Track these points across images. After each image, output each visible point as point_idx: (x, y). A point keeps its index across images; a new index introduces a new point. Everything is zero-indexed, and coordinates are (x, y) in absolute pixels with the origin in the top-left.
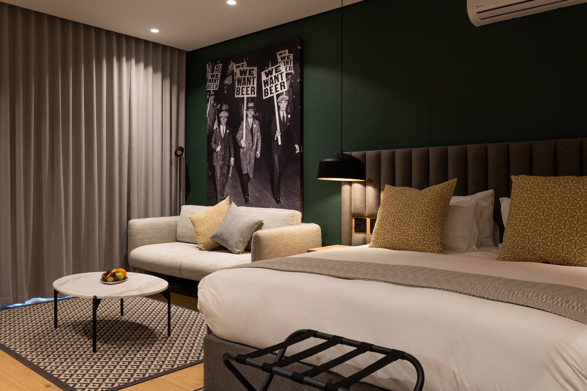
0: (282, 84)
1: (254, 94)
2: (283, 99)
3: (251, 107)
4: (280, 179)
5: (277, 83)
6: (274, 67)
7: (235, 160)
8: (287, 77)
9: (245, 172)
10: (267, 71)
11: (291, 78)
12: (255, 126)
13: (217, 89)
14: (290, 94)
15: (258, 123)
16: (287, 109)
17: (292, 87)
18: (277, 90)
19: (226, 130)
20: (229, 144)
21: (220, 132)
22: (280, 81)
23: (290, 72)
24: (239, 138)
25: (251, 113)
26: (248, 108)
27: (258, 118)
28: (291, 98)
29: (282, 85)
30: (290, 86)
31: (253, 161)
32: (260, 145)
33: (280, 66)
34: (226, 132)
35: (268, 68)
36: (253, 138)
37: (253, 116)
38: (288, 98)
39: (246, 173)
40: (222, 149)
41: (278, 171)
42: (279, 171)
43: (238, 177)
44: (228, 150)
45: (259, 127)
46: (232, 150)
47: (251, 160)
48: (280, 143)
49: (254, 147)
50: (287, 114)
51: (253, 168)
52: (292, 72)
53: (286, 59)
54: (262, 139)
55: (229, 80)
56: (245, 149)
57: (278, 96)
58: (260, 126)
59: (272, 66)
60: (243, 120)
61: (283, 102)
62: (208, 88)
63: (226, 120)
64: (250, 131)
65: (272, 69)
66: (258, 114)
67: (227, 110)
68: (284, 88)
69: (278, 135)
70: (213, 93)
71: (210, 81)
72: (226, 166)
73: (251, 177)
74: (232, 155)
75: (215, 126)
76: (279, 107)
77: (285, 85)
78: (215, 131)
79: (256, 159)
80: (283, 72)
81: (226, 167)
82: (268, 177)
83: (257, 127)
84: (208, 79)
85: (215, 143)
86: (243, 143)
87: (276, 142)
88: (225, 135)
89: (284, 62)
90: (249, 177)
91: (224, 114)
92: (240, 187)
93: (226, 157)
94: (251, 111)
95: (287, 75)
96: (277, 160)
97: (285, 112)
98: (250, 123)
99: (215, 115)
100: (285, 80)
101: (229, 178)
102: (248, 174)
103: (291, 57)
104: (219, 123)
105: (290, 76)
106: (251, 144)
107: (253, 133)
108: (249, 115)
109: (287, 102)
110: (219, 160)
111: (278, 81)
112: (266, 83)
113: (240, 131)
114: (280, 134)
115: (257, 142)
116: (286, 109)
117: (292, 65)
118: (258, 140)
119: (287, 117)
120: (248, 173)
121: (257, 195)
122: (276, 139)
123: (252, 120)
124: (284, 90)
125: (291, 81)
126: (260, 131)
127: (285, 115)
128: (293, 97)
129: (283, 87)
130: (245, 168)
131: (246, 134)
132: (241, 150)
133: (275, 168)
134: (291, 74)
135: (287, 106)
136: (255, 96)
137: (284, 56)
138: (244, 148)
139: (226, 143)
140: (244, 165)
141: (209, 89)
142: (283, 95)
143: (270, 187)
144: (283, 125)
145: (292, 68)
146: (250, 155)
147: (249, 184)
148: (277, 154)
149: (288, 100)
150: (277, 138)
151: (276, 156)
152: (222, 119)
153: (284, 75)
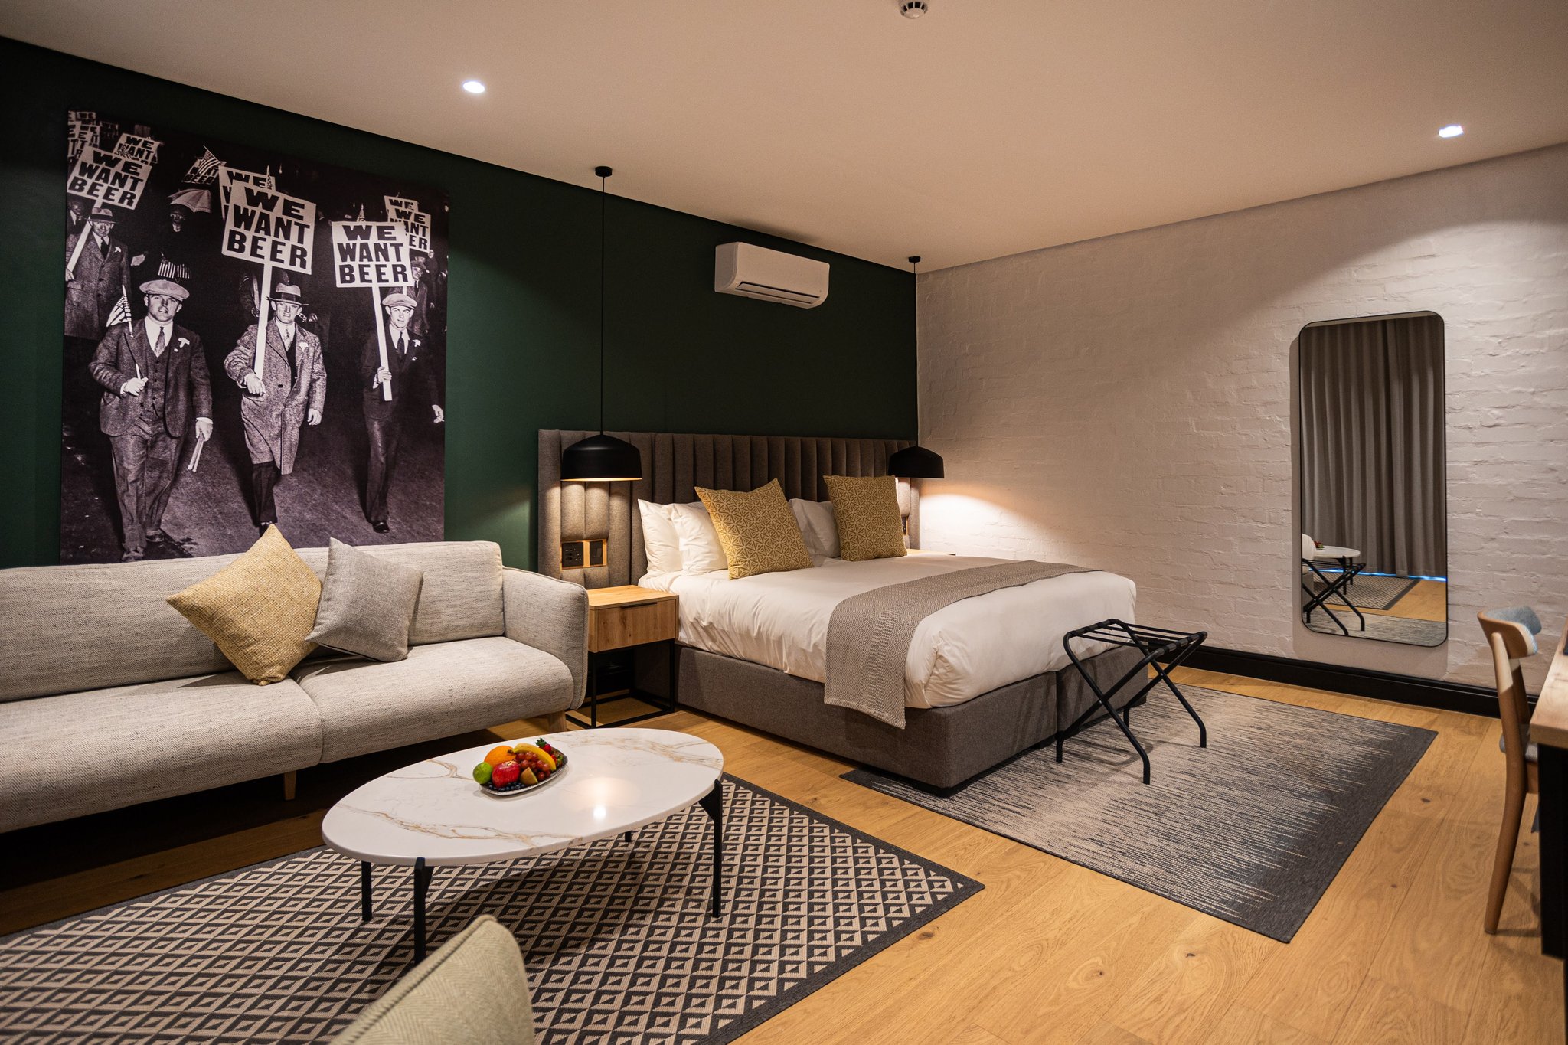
0: (399, 269)
1: (303, 265)
2: (400, 302)
3: (289, 297)
4: (387, 478)
5: (382, 261)
6: (374, 225)
7: (214, 425)
8: (412, 258)
9: (261, 458)
10: (352, 225)
11: (426, 263)
12: (302, 345)
13: (133, 208)
14: (422, 296)
15: (317, 339)
16: (412, 327)
17: (427, 284)
18: (384, 277)
19: (176, 334)
20: (189, 376)
21: (143, 338)
22: (393, 260)
23: (422, 250)
24: (238, 368)
25: (289, 312)
26: (275, 296)
27: (316, 326)
28: (424, 308)
29: (399, 272)
30: (420, 279)
31: (296, 433)
32: (324, 394)
33: (392, 228)
34: (174, 341)
35: (354, 219)
36: (294, 373)
37: (297, 320)
38: (415, 304)
39: (266, 459)
40: (154, 390)
41: (382, 459)
42: (387, 458)
43: (228, 471)
44: (182, 395)
45: (319, 351)
46: (203, 397)
47: (285, 429)
48: (388, 396)
49: (301, 397)
50: (412, 335)
51: (295, 450)
52: (428, 251)
53: (411, 220)
54: (328, 380)
55: (196, 199)
56: (260, 399)
57: (385, 292)
58: (322, 348)
59: (367, 219)
60: (256, 321)
61: (402, 308)
62: (72, 187)
63: (173, 308)
64: (283, 354)
65: (369, 228)
66: (314, 318)
67: (176, 279)
68: (405, 279)
69: (384, 377)
70: (109, 213)
71: (87, 170)
72: (174, 441)
73: (287, 469)
74: (205, 411)
75: (112, 315)
76: (387, 318)
77: (408, 272)
78: (116, 332)
79: (305, 427)
80: (402, 245)
81: (173, 444)
82: (349, 472)
83: (312, 350)
84: (75, 161)
85: (115, 364)
86: (254, 382)
87: (377, 393)
88: (169, 349)
89: (406, 224)
90: (278, 471)
91: (165, 287)
92: (240, 499)
93: (174, 411)
94: (289, 305)
95: (413, 254)
96: (378, 434)
97: (405, 332)
98: (283, 334)
99: (116, 280)
100: (406, 260)
101: (190, 474)
102: (273, 463)
103: (427, 219)
104: (140, 310)
105: (421, 260)
106: (287, 389)
107: (295, 362)
108: (280, 314)
109: (412, 311)
110: (133, 421)
111: (387, 259)
112: (347, 252)
113: (242, 348)
114: (390, 377)
115: (311, 387)
116: (408, 325)
117: (428, 237)
118: (313, 382)
119: (411, 343)
120: (274, 461)
121: (308, 516)
122: (375, 386)
123: (292, 329)
124: (401, 283)
125: (423, 270)
126: (321, 361)
127: (406, 338)
128: (428, 305)
129: (400, 276)
130: (263, 447)
131: (268, 361)
132: (245, 399)
133: (372, 454)
134: (425, 255)
135: (413, 320)
136: (308, 271)
137: (407, 210)
138: (257, 395)
139: (176, 373)
140: (255, 441)
141: (84, 194)
142: (401, 292)
143: (356, 496)
144: (398, 358)
145: (428, 244)
146: (282, 415)
147: (276, 490)
148: (380, 421)
149: (415, 309)
150: (381, 385)
151: (376, 425)
152: (155, 304)
153: (405, 252)
